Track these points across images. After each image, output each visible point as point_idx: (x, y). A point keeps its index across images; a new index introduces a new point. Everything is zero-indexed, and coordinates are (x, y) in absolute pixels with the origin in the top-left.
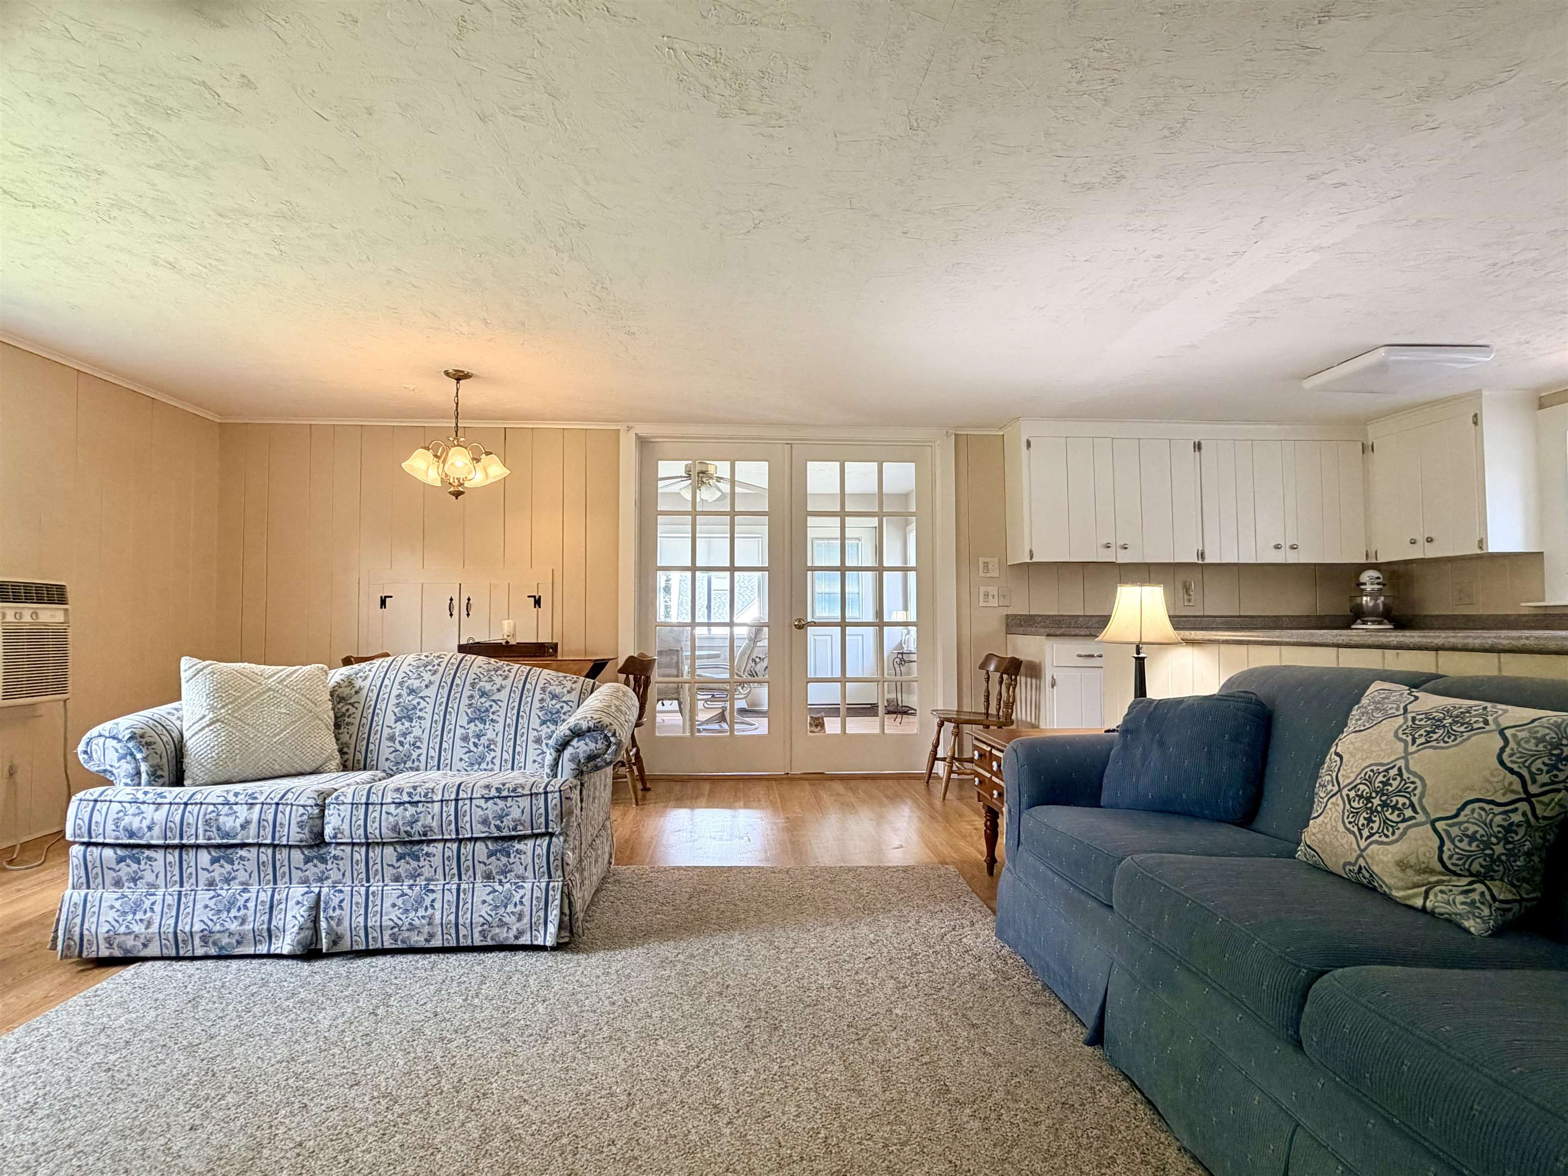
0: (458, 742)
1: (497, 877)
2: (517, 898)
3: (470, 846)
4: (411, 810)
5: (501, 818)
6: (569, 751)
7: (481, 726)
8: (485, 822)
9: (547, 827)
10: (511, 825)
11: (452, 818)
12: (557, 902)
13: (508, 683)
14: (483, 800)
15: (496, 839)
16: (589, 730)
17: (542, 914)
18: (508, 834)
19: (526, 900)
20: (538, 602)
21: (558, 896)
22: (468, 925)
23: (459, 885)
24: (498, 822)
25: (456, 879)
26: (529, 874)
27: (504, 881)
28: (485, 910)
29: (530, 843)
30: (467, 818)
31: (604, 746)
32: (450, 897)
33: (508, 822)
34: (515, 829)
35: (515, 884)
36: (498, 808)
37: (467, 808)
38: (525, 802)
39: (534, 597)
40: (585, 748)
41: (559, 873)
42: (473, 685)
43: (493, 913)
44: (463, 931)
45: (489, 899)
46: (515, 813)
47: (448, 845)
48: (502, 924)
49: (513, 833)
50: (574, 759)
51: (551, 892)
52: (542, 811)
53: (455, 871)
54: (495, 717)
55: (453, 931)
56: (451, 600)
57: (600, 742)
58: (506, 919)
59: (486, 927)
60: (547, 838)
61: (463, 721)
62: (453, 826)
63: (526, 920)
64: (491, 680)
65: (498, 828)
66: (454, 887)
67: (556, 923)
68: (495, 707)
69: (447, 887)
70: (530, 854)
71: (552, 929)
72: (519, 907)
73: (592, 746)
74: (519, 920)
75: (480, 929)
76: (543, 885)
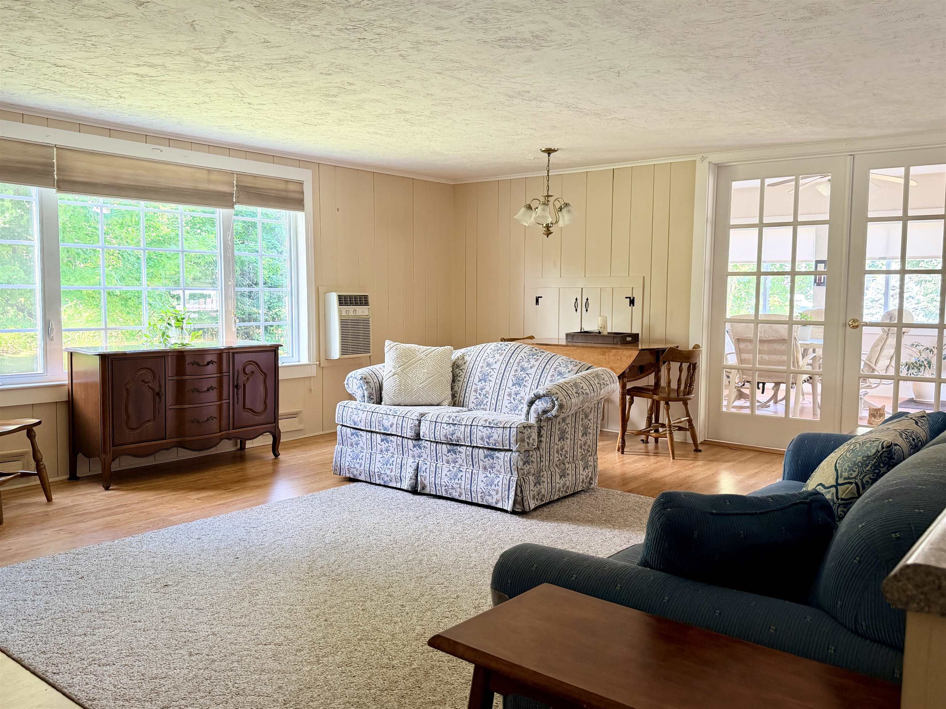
0: (506, 397)
1: (489, 470)
2: (496, 483)
3: (477, 450)
4: (453, 427)
5: (489, 438)
6: (534, 407)
7: (518, 388)
8: (482, 439)
9: (510, 447)
10: (493, 442)
11: (469, 434)
12: (514, 488)
13: (537, 364)
14: (482, 427)
15: (489, 449)
16: (544, 396)
17: (507, 492)
18: (492, 447)
19: (500, 484)
20: (632, 302)
21: (515, 485)
22: (475, 492)
23: (472, 470)
24: (488, 440)
25: (471, 467)
26: (502, 470)
27: (492, 472)
28: (482, 485)
29: (503, 453)
30: (475, 436)
31: (551, 406)
32: (468, 476)
33: (492, 441)
34: (495, 445)
35: (497, 474)
36: (488, 432)
37: (475, 430)
38: (500, 431)
39: (630, 298)
40: (541, 406)
41: (516, 472)
42: (519, 363)
43: (486, 488)
44: (473, 495)
45: (484, 480)
46: (495, 436)
47: (468, 448)
48: (490, 495)
49: (494, 447)
50: (536, 411)
51: (511, 482)
52: (508, 437)
53: (471, 463)
54: (526, 384)
55: (469, 494)
56: (577, 299)
57: (549, 403)
58: (491, 492)
59: (483, 494)
60: (510, 452)
61: (510, 384)
62: (469, 439)
63: (500, 494)
64: (529, 361)
65: (488, 443)
66: (471, 471)
67: (513, 499)
68: (527, 378)
69: (468, 470)
70: (502, 459)
71: (511, 502)
72: (497, 487)
73: (545, 405)
74: (497, 494)
75: (480, 495)
76: (508, 478)
